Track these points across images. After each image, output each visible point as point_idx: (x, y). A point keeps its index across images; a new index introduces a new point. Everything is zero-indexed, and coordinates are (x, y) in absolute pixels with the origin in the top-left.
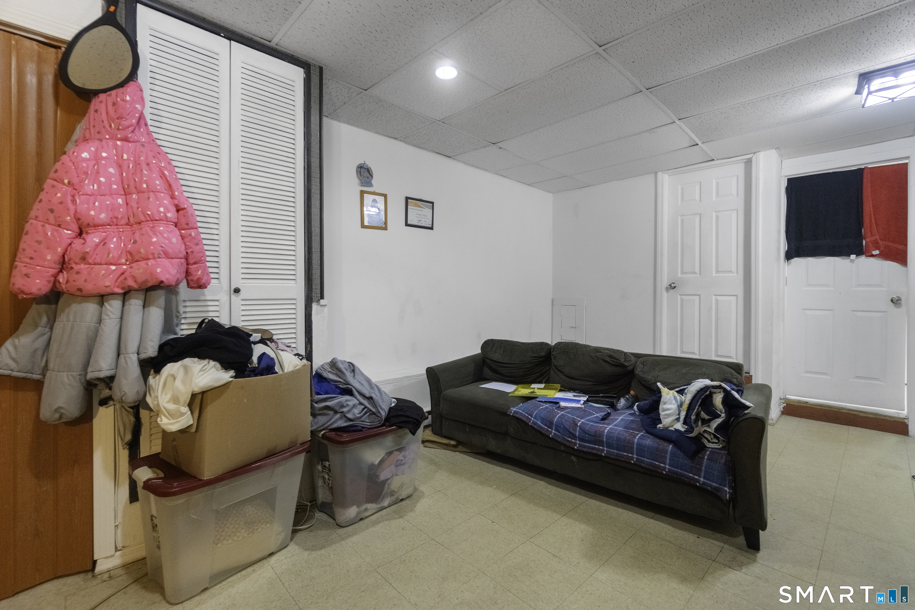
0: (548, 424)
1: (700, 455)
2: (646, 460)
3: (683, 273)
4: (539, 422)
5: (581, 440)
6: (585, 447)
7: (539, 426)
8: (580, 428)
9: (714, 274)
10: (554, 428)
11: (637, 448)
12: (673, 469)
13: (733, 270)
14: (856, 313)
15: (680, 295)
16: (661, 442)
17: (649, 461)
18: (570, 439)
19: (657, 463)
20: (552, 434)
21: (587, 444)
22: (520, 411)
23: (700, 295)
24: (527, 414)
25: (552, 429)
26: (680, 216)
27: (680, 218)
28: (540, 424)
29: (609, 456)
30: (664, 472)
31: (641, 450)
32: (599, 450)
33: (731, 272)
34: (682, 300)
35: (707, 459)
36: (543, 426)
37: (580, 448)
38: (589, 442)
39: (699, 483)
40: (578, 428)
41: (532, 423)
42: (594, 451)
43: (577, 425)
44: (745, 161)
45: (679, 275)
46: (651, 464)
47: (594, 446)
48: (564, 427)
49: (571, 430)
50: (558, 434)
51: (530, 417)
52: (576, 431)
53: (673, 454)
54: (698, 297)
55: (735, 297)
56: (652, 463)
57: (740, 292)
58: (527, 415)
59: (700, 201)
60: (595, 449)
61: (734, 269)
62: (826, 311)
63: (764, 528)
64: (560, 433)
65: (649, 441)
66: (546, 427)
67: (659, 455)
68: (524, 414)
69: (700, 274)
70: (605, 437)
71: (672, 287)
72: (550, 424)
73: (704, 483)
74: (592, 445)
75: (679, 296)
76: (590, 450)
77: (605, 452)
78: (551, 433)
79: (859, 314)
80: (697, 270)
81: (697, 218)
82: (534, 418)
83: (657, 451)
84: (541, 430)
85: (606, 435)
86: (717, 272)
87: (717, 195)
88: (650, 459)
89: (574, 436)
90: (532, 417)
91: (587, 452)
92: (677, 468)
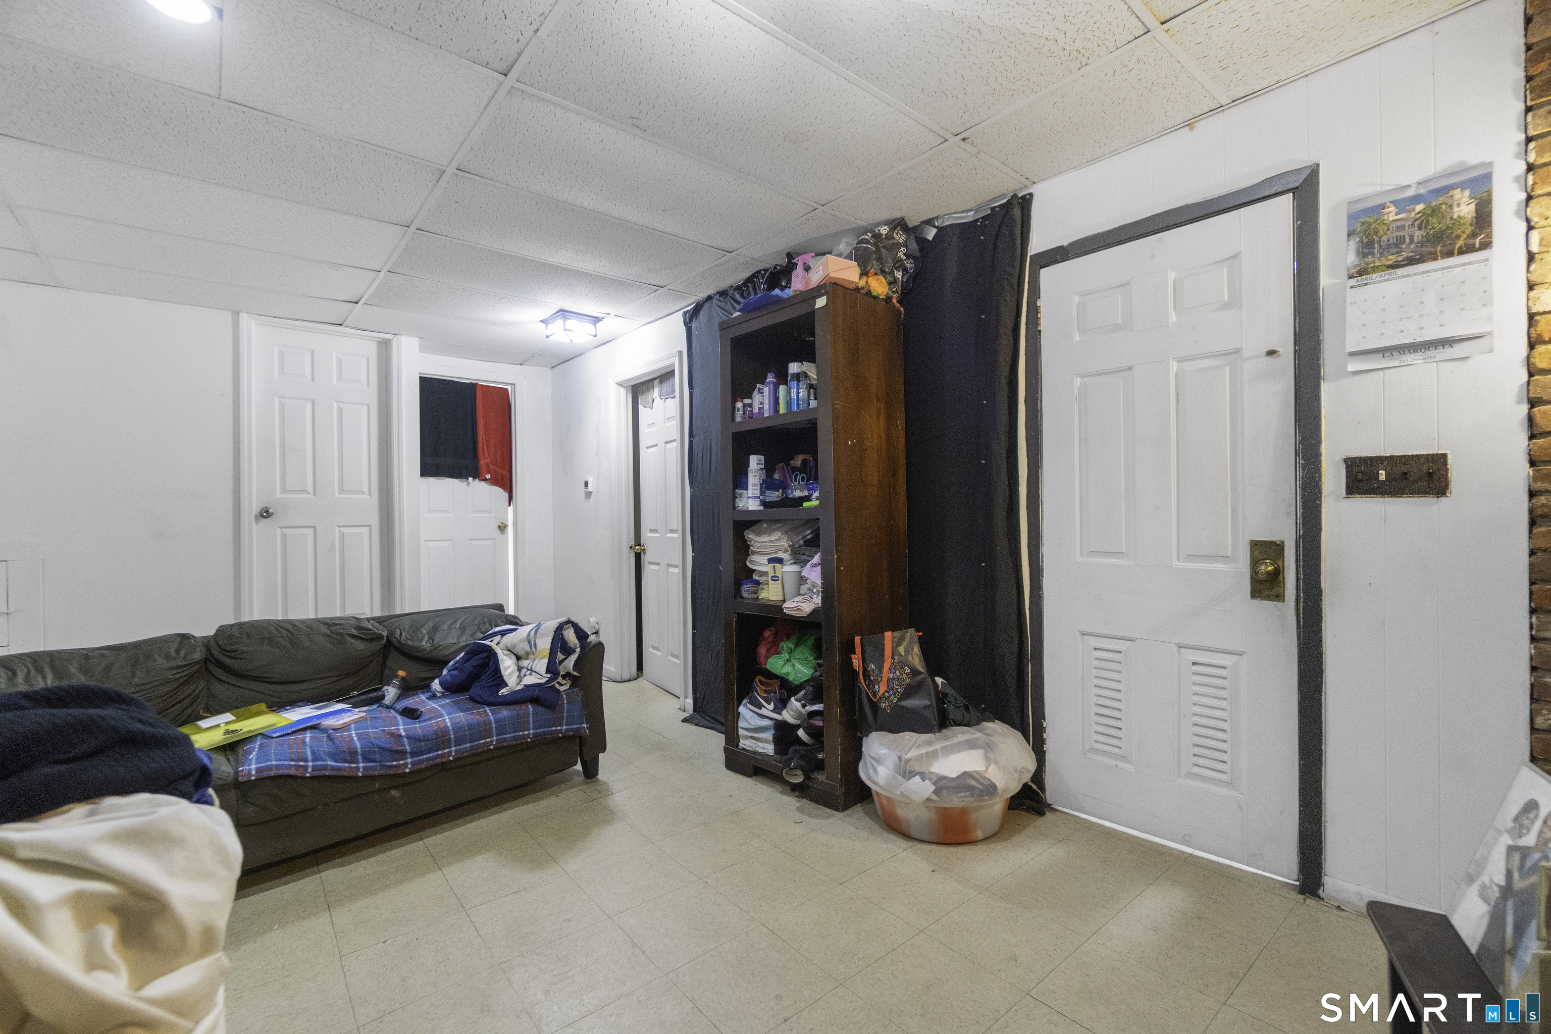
0: (348, 757)
1: (560, 702)
2: (508, 736)
3: (284, 491)
4: (330, 763)
5: (413, 754)
6: (422, 762)
7: (333, 768)
8: (408, 737)
9: (337, 495)
10: (360, 760)
11: (496, 727)
12: (538, 731)
13: (364, 490)
14: (472, 541)
15: (280, 527)
16: (517, 707)
17: (512, 735)
18: (395, 763)
19: (521, 733)
20: (361, 770)
21: (424, 757)
22: (274, 763)
23: (314, 527)
24: (292, 760)
25: (357, 762)
26: (278, 397)
27: (277, 400)
28: (334, 764)
29: (460, 756)
30: (529, 740)
31: (501, 727)
32: (443, 755)
33: (362, 492)
34: (284, 536)
35: (567, 703)
36: (341, 764)
37: (416, 768)
38: (429, 751)
39: (561, 733)
40: (405, 740)
41: (313, 770)
42: (438, 761)
43: (400, 736)
44: (380, 340)
45: (278, 495)
46: (515, 738)
47: (435, 754)
48: (380, 748)
49: (396, 747)
50: (370, 766)
51: (302, 763)
52: (403, 745)
53: (535, 714)
54: (312, 530)
55: (367, 528)
56: (515, 736)
57: (374, 519)
58: (293, 763)
59: (313, 380)
60: (438, 756)
61: (366, 489)
62: (446, 542)
63: (603, 749)
64: (375, 761)
65: (505, 712)
66: (346, 765)
67: (520, 723)
68: (287, 763)
69: (315, 494)
70: (451, 732)
71: (265, 514)
72: (352, 755)
73: (567, 730)
74: (431, 755)
75: (279, 530)
76: (431, 763)
77: (453, 754)
78: (358, 769)
79: (475, 542)
80: (310, 488)
81: (309, 407)
82: (313, 761)
83: (518, 719)
84: (340, 773)
85: (453, 729)
86: (342, 491)
87: (340, 377)
88: (513, 733)
89: (402, 754)
90: (306, 760)
91: (426, 768)
92: (541, 728)
